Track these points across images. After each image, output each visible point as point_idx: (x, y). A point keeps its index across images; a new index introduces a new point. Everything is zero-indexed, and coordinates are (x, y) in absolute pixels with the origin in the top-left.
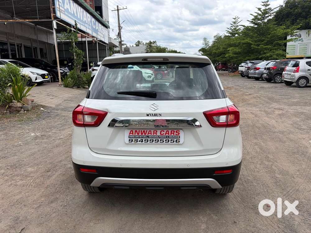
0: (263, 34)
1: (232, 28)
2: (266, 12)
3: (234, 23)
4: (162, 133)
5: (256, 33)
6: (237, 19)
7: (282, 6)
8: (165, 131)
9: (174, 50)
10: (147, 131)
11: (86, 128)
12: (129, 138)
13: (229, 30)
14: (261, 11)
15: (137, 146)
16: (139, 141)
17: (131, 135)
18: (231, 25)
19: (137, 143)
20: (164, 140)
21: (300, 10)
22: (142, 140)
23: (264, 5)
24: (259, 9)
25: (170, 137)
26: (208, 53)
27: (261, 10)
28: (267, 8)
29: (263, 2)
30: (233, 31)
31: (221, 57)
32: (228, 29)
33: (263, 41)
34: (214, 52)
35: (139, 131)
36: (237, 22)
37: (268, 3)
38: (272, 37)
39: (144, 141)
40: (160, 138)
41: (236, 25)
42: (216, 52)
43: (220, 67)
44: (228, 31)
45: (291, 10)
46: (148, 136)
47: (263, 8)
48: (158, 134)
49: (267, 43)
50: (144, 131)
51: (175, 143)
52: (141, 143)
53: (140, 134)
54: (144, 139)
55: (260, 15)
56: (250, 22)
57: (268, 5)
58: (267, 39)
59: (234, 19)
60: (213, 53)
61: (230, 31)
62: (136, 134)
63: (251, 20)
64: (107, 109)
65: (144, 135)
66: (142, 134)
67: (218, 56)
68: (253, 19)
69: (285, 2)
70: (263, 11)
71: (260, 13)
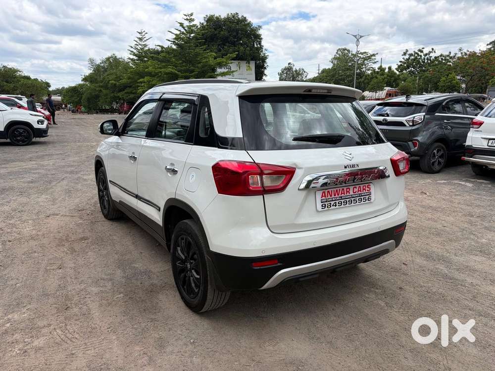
0: (190, 62)
1: (137, 47)
2: (192, 30)
3: (140, 39)
4: (355, 192)
5: (180, 59)
6: (144, 34)
7: (203, 24)
8: (357, 186)
9: (23, 75)
10: (339, 190)
11: (265, 195)
12: (322, 202)
13: (132, 49)
14: (184, 28)
15: (331, 212)
16: (333, 206)
17: (324, 198)
18: (136, 43)
19: (330, 208)
20: (357, 200)
21: (226, 33)
22: (336, 203)
23: (187, 19)
24: (181, 25)
25: (362, 195)
26: (101, 84)
27: (185, 26)
28: (191, 24)
29: (185, 15)
30: (139, 52)
31: (124, 92)
32: (132, 47)
33: (192, 71)
34: (112, 84)
35: (332, 191)
36: (145, 39)
37: (192, 17)
38: (203, 67)
39: (337, 204)
40: (353, 197)
41: (144, 43)
42: (115, 84)
43: (125, 108)
44: (132, 52)
45: (216, 32)
46: (341, 197)
47: (186, 23)
48: (351, 193)
49: (197, 75)
50: (337, 191)
51: (367, 201)
52: (334, 207)
53: (333, 196)
54: (337, 202)
55: (183, 33)
56: (171, 42)
57: (193, 20)
58: (197, 70)
59: (140, 33)
60: (109, 85)
61: (135, 51)
62: (329, 197)
63: (173, 40)
64: (295, 164)
65: (337, 196)
66: (335, 195)
67: (120, 91)
68: (175, 39)
69: (206, 19)
70: (186, 28)
71: (183, 30)
